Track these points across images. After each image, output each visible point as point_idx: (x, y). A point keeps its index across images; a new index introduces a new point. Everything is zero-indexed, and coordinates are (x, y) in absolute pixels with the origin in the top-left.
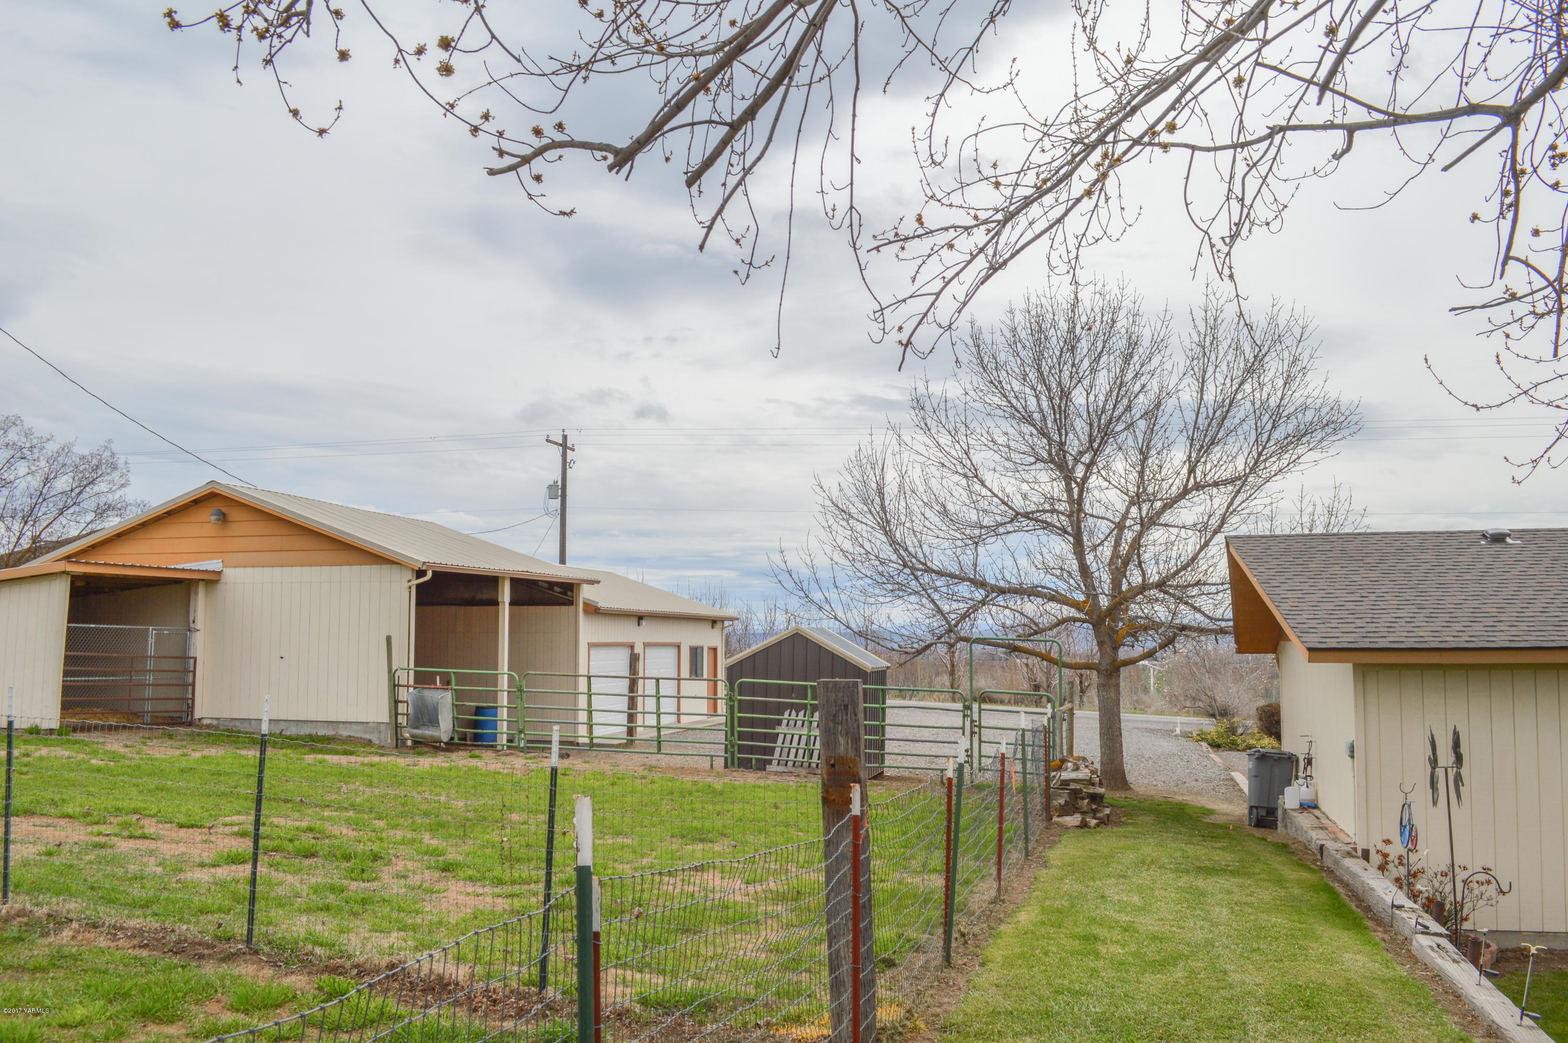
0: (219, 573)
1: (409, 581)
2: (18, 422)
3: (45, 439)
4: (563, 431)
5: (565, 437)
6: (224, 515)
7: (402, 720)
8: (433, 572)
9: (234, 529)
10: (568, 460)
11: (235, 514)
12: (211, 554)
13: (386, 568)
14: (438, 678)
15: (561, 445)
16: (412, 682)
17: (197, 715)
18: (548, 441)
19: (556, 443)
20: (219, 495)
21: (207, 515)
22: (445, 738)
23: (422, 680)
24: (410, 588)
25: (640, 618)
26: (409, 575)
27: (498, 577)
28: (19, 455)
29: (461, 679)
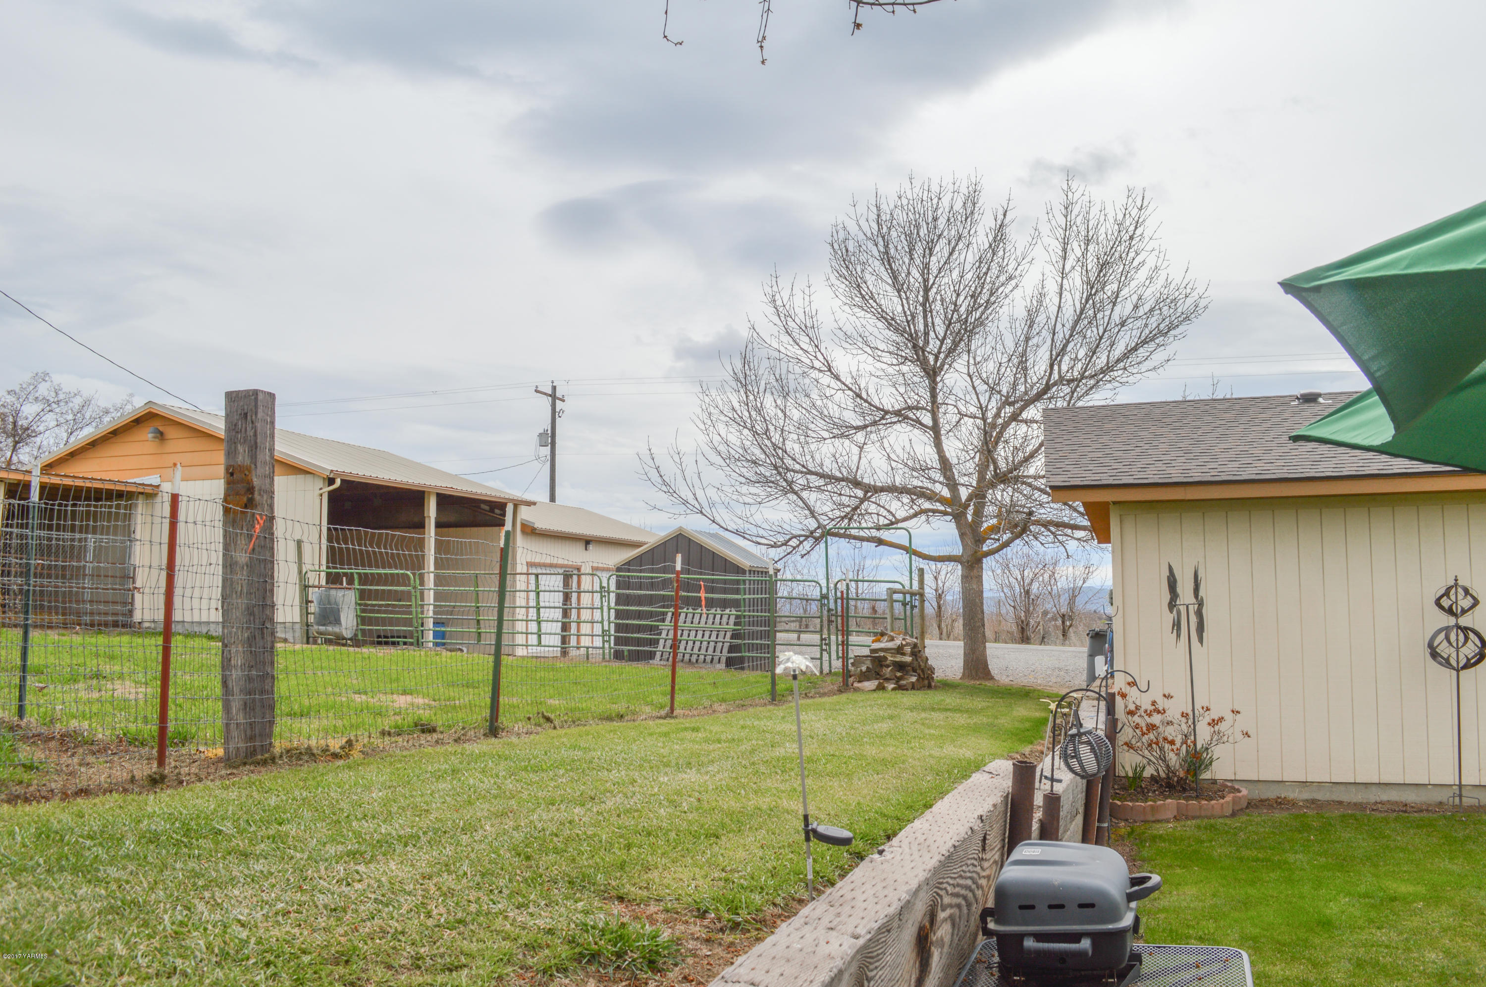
0: (158, 486)
1: (321, 489)
2: (47, 379)
3: (73, 394)
4: (553, 382)
5: (554, 388)
6: (162, 434)
7: (311, 618)
8: (342, 480)
9: (171, 446)
10: (557, 410)
11: (171, 432)
12: (151, 469)
13: (301, 478)
14: (344, 579)
15: (550, 396)
16: (323, 583)
17: (137, 617)
18: (537, 391)
19: (545, 394)
20: (157, 415)
21: (146, 434)
22: (348, 634)
23: (333, 579)
24: (321, 495)
25: (587, 542)
26: (320, 483)
27: (423, 492)
28: (48, 408)
29: (365, 579)
